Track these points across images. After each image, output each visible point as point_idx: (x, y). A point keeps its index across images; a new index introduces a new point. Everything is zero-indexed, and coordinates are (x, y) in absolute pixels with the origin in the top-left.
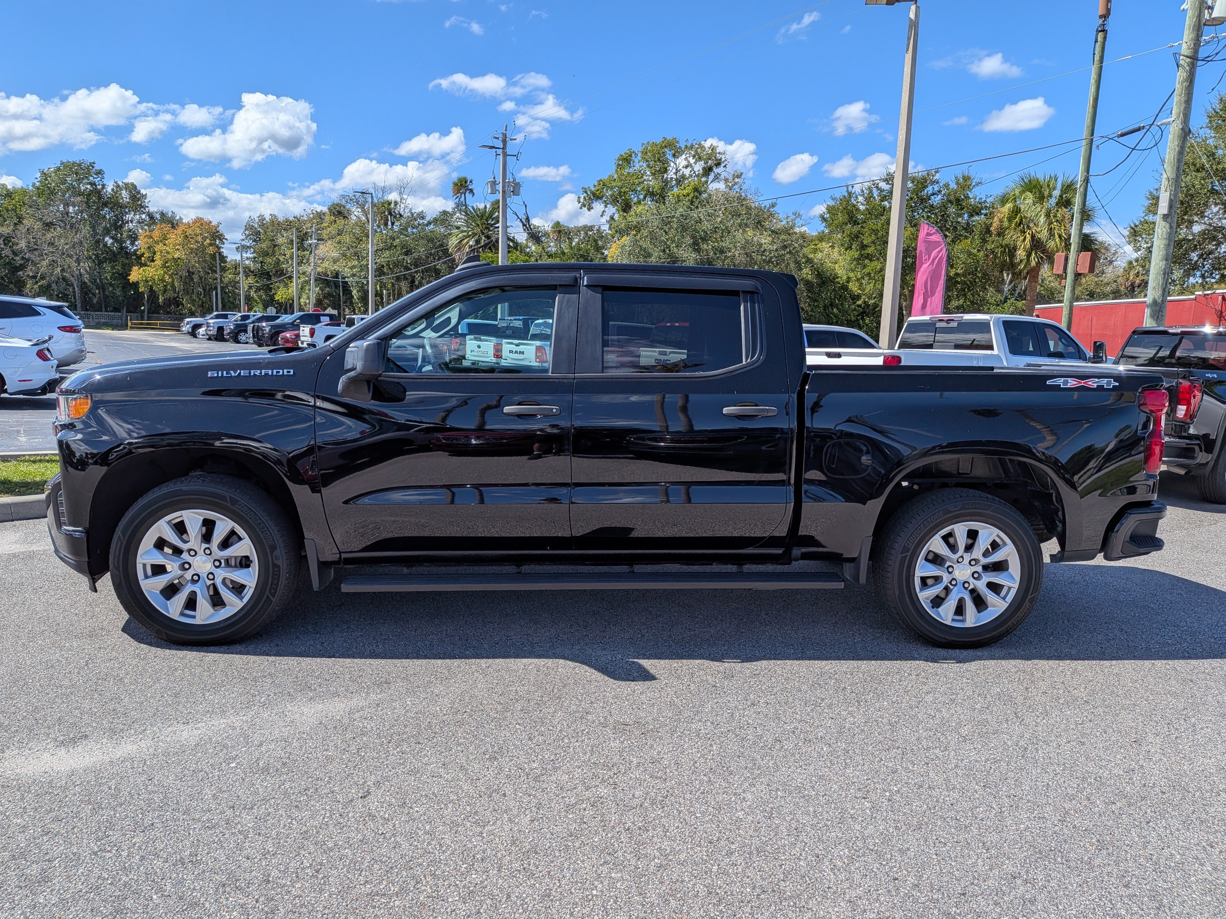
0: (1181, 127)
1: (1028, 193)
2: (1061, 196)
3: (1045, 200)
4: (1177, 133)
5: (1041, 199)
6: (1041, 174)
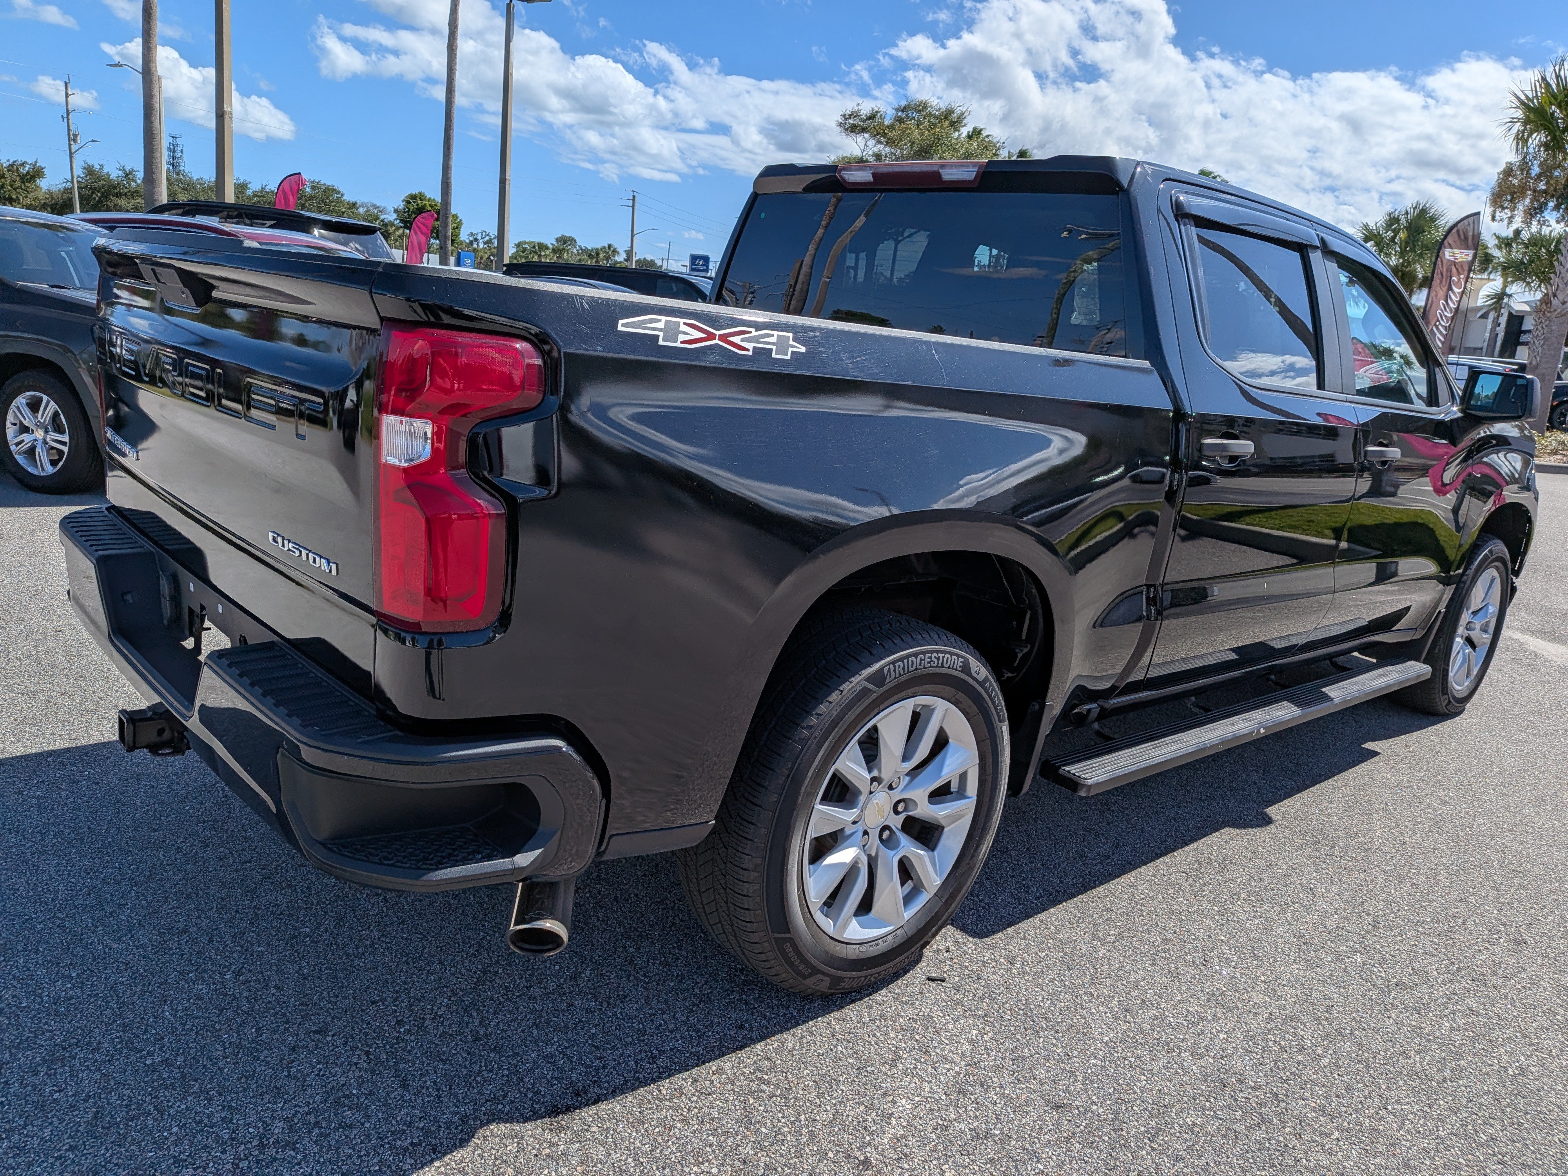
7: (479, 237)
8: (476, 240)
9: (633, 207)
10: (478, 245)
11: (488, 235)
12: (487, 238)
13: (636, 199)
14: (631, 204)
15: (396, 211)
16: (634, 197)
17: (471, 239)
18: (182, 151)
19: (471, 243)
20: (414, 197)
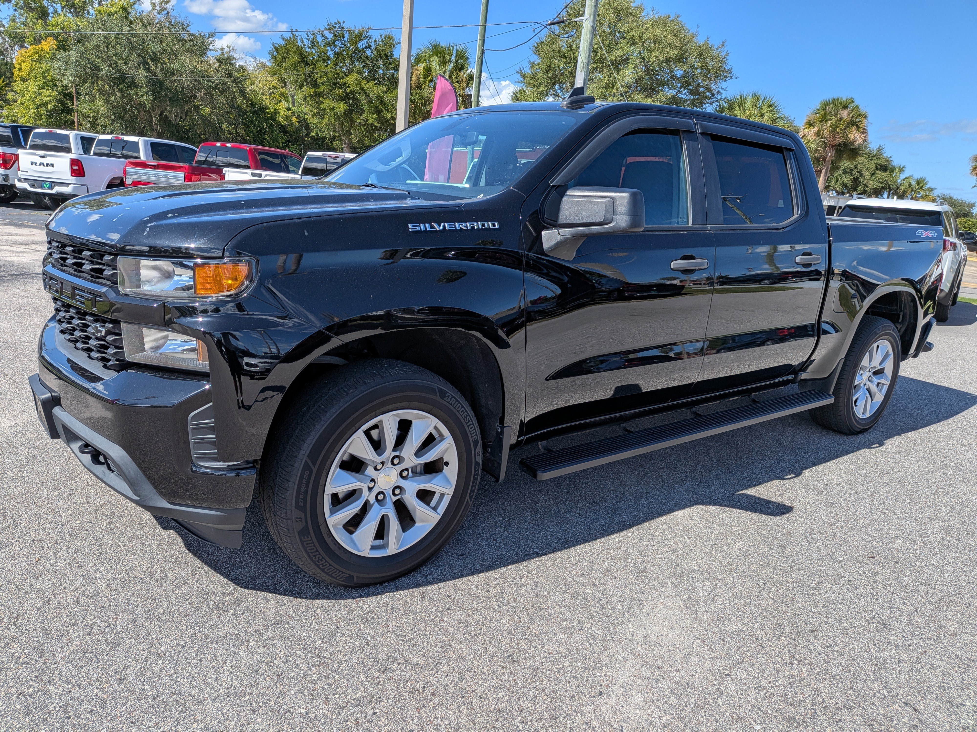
0: (592, 25)
1: (435, 57)
2: (457, 61)
3: (447, 64)
4: (589, 29)
5: (444, 63)
6: (443, 43)
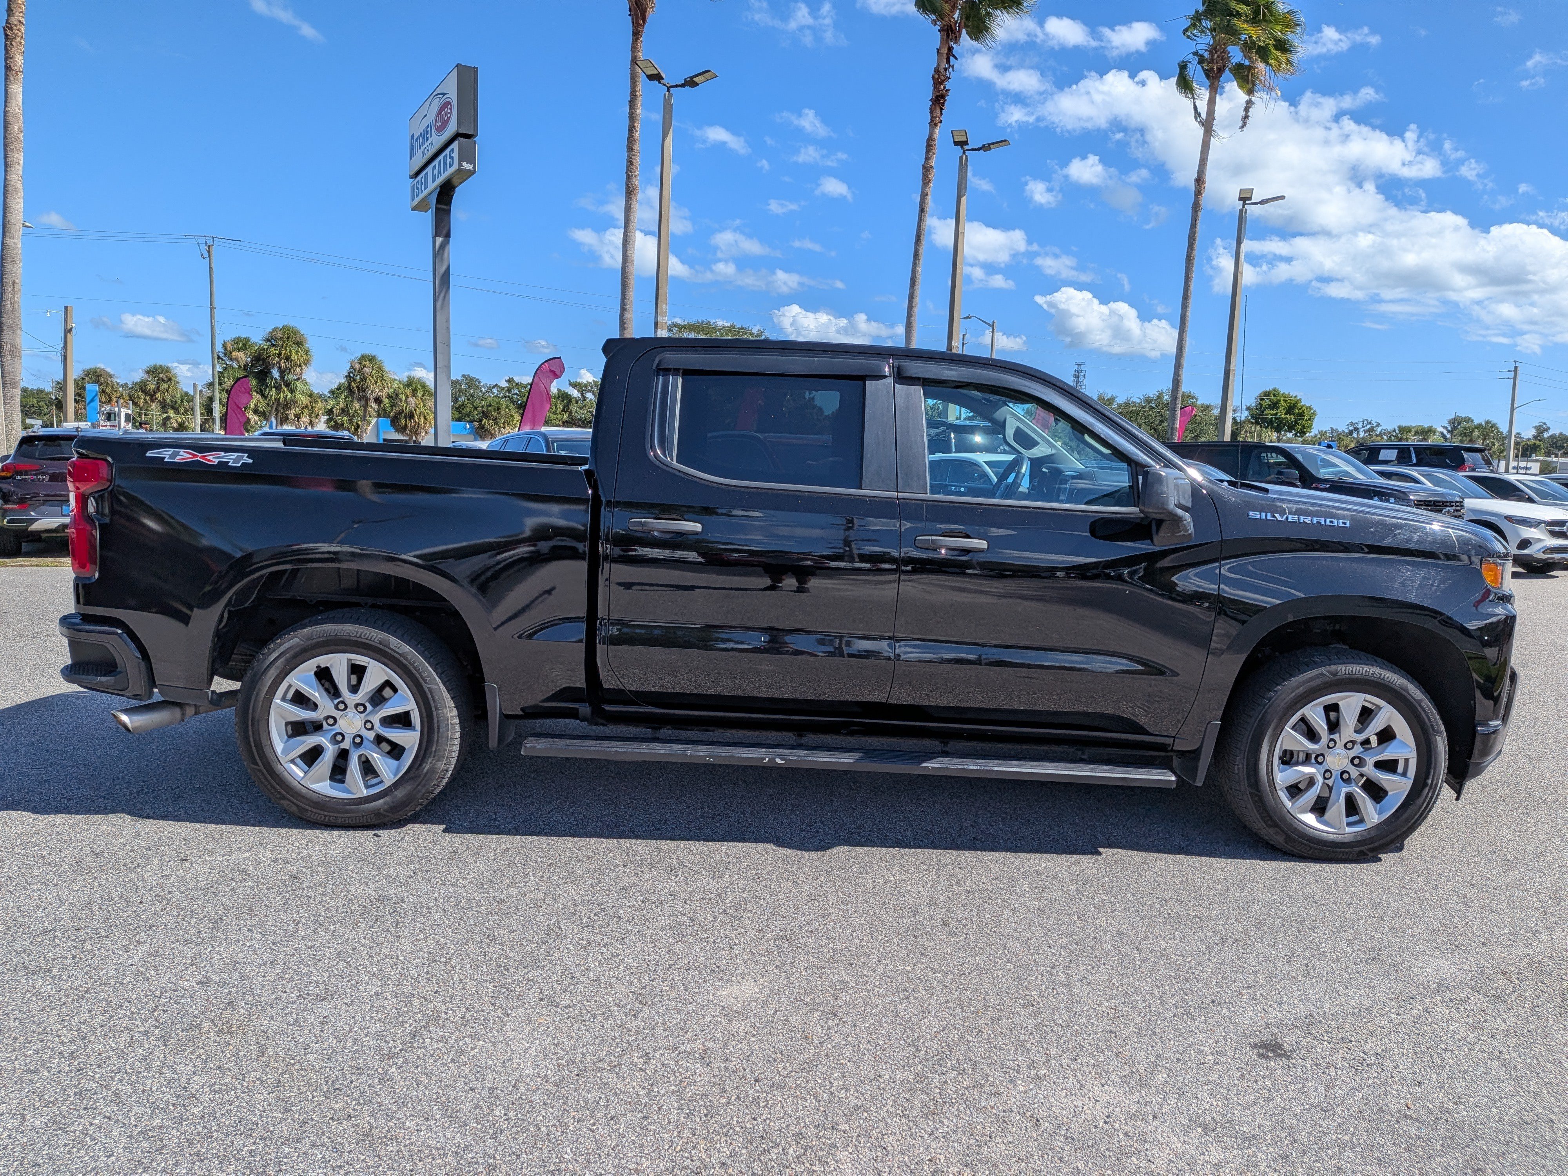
7: (1360, 426)
8: (1356, 429)
9: (1515, 379)
10: (1358, 434)
11: (1370, 423)
12: (1369, 426)
13: (1519, 370)
14: (1512, 375)
15: (1248, 409)
16: (1516, 368)
17: (1351, 428)
18: (1084, 376)
19: (1351, 433)
20: (1267, 394)
